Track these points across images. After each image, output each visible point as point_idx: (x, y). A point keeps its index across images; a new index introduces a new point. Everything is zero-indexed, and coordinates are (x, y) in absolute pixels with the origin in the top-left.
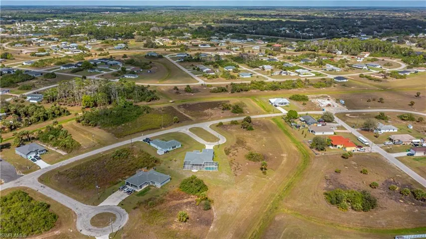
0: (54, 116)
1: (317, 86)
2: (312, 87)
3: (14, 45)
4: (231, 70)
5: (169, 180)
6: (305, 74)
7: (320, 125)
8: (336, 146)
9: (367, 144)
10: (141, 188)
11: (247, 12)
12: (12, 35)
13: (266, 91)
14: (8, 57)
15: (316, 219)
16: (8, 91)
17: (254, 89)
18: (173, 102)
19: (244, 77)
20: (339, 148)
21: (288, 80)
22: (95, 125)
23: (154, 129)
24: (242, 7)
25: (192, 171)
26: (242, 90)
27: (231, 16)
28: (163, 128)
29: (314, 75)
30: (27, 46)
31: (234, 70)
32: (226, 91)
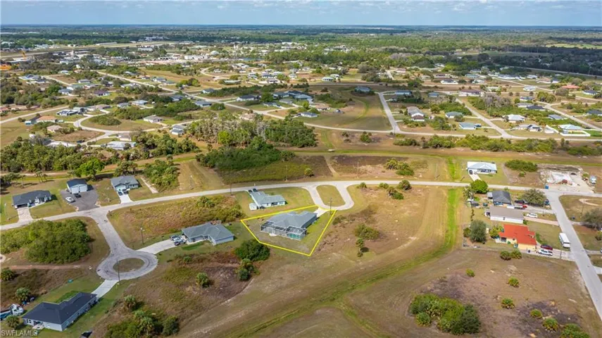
0: (180, 152)
1: (574, 152)
2: (565, 153)
3: (213, 70)
4: (452, 117)
5: (232, 239)
6: (573, 133)
7: (513, 208)
8: (504, 239)
9: (566, 245)
10: (194, 241)
11: (571, 36)
12: (222, 59)
13: (479, 151)
14: (193, 83)
15: (371, 325)
16: (161, 120)
17: (462, 146)
18: (333, 151)
19: (464, 128)
20: (509, 243)
21: (531, 138)
22: (213, 167)
23: (275, 180)
24: (571, 27)
25: (270, 234)
26: (441, 146)
27: (534, 41)
28: (287, 181)
29: (589, 135)
30: (225, 72)
31: (456, 117)
32: (416, 144)
